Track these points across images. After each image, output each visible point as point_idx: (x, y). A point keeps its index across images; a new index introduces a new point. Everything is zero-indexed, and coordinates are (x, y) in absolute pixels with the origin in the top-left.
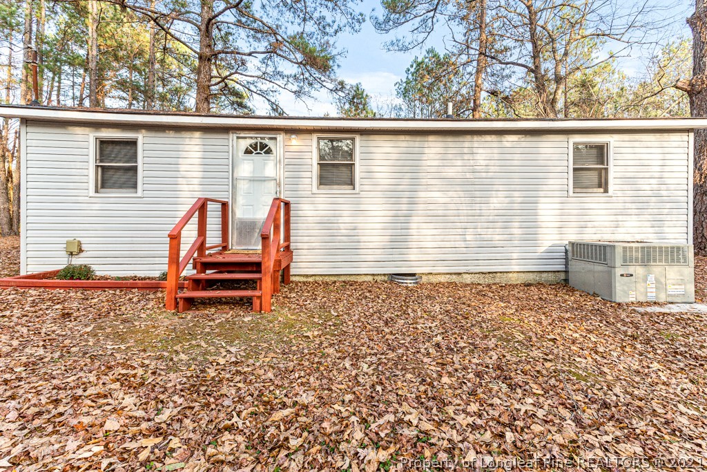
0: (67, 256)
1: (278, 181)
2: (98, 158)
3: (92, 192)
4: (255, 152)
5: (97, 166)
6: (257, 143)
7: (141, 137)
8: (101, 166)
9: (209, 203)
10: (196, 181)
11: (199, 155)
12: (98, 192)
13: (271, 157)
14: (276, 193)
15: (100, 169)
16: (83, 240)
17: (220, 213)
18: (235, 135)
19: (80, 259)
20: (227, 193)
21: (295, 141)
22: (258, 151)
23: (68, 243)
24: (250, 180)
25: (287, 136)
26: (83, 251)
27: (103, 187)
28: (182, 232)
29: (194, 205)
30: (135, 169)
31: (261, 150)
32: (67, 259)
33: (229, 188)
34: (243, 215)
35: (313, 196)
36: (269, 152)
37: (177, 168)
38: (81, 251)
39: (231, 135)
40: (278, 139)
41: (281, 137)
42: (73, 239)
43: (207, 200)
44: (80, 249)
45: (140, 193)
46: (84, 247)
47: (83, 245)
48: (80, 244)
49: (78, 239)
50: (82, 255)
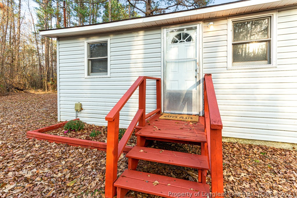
0: (76, 112)
1: (198, 61)
2: (89, 55)
3: (86, 75)
4: (179, 41)
5: (89, 60)
6: (181, 34)
7: (109, 40)
8: (91, 60)
9: (147, 80)
10: (140, 65)
11: (142, 47)
12: (89, 75)
13: (192, 43)
14: (196, 71)
15: (90, 62)
16: (83, 103)
17: (156, 86)
18: (165, 29)
19: (82, 114)
20: (160, 72)
21: (212, 27)
22: (182, 40)
23: (76, 105)
24: (176, 62)
25: (205, 24)
26: (83, 109)
27: (92, 72)
28: (120, 112)
29: (136, 82)
30: (106, 60)
31: (184, 38)
32: (75, 113)
33: (161, 69)
34: (171, 88)
35: (228, 71)
36: (190, 39)
37: (130, 57)
38: (82, 109)
39: (162, 30)
40: (198, 28)
41: (200, 26)
42: (78, 102)
43: (145, 78)
44: (81, 108)
45: (109, 75)
46: (83, 107)
47: (83, 106)
48: (81, 105)
49: (81, 102)
50: (82, 111)
